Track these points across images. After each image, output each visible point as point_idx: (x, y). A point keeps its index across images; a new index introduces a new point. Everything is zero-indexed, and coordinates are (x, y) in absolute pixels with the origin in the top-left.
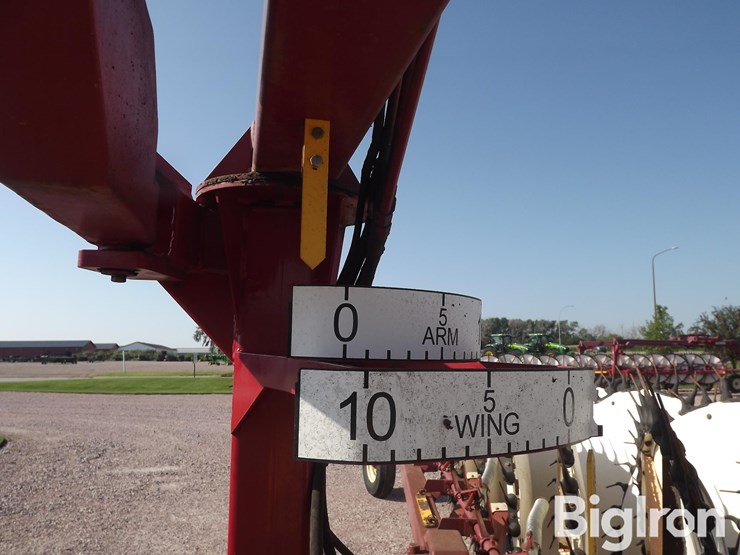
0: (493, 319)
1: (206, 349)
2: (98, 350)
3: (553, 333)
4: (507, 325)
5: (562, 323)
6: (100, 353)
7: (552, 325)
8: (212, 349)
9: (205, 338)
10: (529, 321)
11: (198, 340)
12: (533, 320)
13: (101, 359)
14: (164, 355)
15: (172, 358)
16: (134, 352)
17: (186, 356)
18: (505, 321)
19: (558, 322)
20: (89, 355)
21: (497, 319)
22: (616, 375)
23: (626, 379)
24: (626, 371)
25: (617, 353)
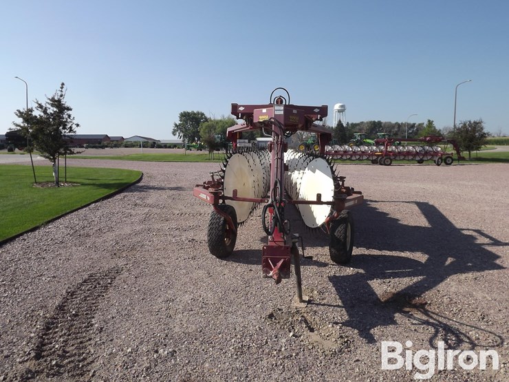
0: (371, 122)
1: (180, 141)
2: (113, 141)
3: (413, 131)
4: (381, 126)
5: (420, 125)
6: (115, 143)
7: (413, 126)
8: (184, 141)
9: (179, 133)
10: (396, 123)
11: (174, 135)
12: (400, 122)
13: (116, 146)
14: (155, 144)
15: (160, 146)
16: (135, 142)
17: (168, 145)
18: (380, 123)
19: (417, 124)
20: (108, 144)
21: (374, 122)
22: (385, 155)
23: (392, 158)
24: (391, 154)
25: (387, 145)
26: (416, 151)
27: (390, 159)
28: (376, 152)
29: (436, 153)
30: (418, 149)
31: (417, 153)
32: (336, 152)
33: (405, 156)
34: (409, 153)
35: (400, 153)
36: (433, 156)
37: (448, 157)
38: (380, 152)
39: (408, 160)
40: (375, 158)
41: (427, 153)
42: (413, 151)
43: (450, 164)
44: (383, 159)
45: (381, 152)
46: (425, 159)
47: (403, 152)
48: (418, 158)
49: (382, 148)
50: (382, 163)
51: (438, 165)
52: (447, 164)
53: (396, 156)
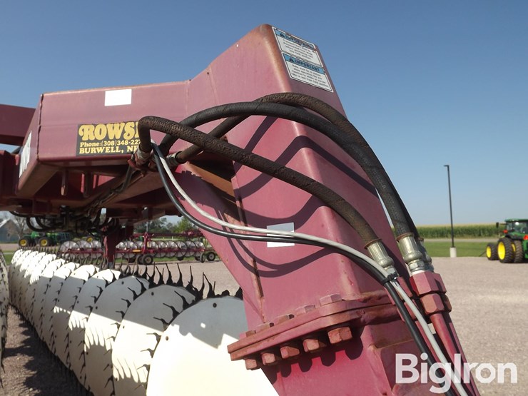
22: (145, 253)
23: (152, 255)
24: (152, 251)
25: (147, 241)
26: (178, 247)
27: (151, 257)
28: (134, 249)
29: (199, 249)
30: (180, 245)
31: (180, 250)
32: (82, 249)
33: (166, 253)
34: (170, 249)
35: (161, 250)
36: (195, 252)
37: (210, 253)
38: (138, 249)
39: (169, 258)
40: (132, 256)
41: (189, 249)
42: (175, 248)
43: (213, 260)
44: (143, 257)
45: (140, 248)
46: (188, 255)
47: (164, 248)
48: (180, 255)
49: (141, 244)
50: (142, 261)
51: (203, 262)
52: (210, 260)
53: (157, 253)
